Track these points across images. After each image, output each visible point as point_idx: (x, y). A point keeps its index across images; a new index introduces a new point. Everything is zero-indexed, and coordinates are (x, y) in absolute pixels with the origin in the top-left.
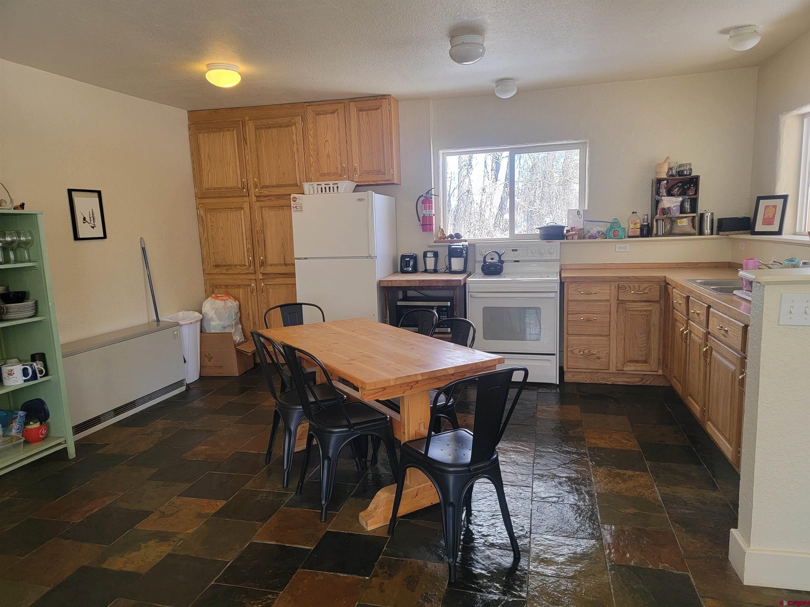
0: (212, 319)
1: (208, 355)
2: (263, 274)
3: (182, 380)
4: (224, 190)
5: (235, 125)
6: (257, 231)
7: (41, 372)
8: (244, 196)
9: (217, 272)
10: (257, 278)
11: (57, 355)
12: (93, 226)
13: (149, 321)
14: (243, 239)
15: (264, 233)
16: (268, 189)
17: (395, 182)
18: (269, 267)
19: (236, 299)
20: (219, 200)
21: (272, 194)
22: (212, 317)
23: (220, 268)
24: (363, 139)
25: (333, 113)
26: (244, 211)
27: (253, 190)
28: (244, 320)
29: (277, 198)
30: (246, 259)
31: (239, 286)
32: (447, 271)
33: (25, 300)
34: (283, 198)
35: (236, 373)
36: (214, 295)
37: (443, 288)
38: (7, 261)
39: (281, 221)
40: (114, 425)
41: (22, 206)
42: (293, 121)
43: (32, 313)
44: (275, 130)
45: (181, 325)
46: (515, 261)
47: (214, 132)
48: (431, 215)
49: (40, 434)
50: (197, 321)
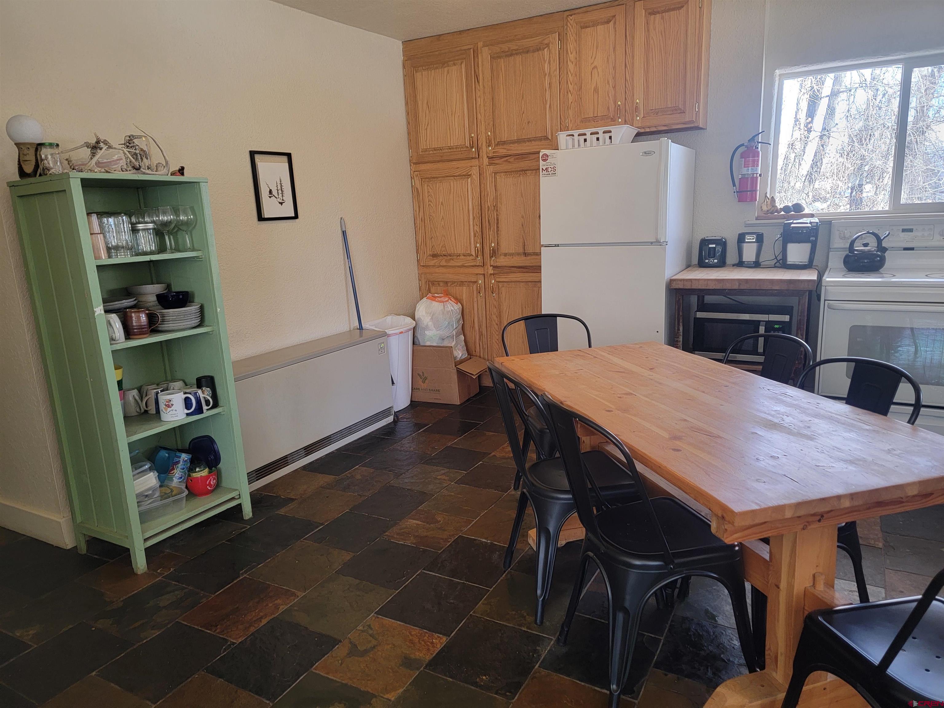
0: (427, 328)
1: (421, 374)
2: (495, 267)
3: (390, 408)
4: (446, 151)
5: (464, 56)
6: (488, 206)
7: (207, 403)
8: (472, 158)
9: (435, 263)
10: (486, 273)
11: (228, 380)
12: (281, 201)
13: (350, 328)
14: (469, 219)
15: (497, 210)
16: (505, 146)
17: (701, 126)
18: (502, 257)
19: (458, 300)
20: (439, 165)
21: (510, 153)
22: (427, 325)
23: (438, 258)
24: (653, 60)
25: (608, 22)
26: (471, 180)
27: (484, 147)
28: (467, 328)
29: (517, 159)
30: (473, 246)
31: (462, 283)
32: (778, 264)
33: (188, 304)
34: (525, 158)
35: (456, 400)
36: (430, 295)
37: (779, 293)
38: (162, 249)
39: (521, 192)
40: (304, 468)
41: (181, 171)
42: (546, 42)
43: (196, 322)
44: (518, 58)
45: (389, 336)
46: (906, 249)
47: (437, 68)
48: (755, 175)
49: (208, 485)
50: (408, 331)
